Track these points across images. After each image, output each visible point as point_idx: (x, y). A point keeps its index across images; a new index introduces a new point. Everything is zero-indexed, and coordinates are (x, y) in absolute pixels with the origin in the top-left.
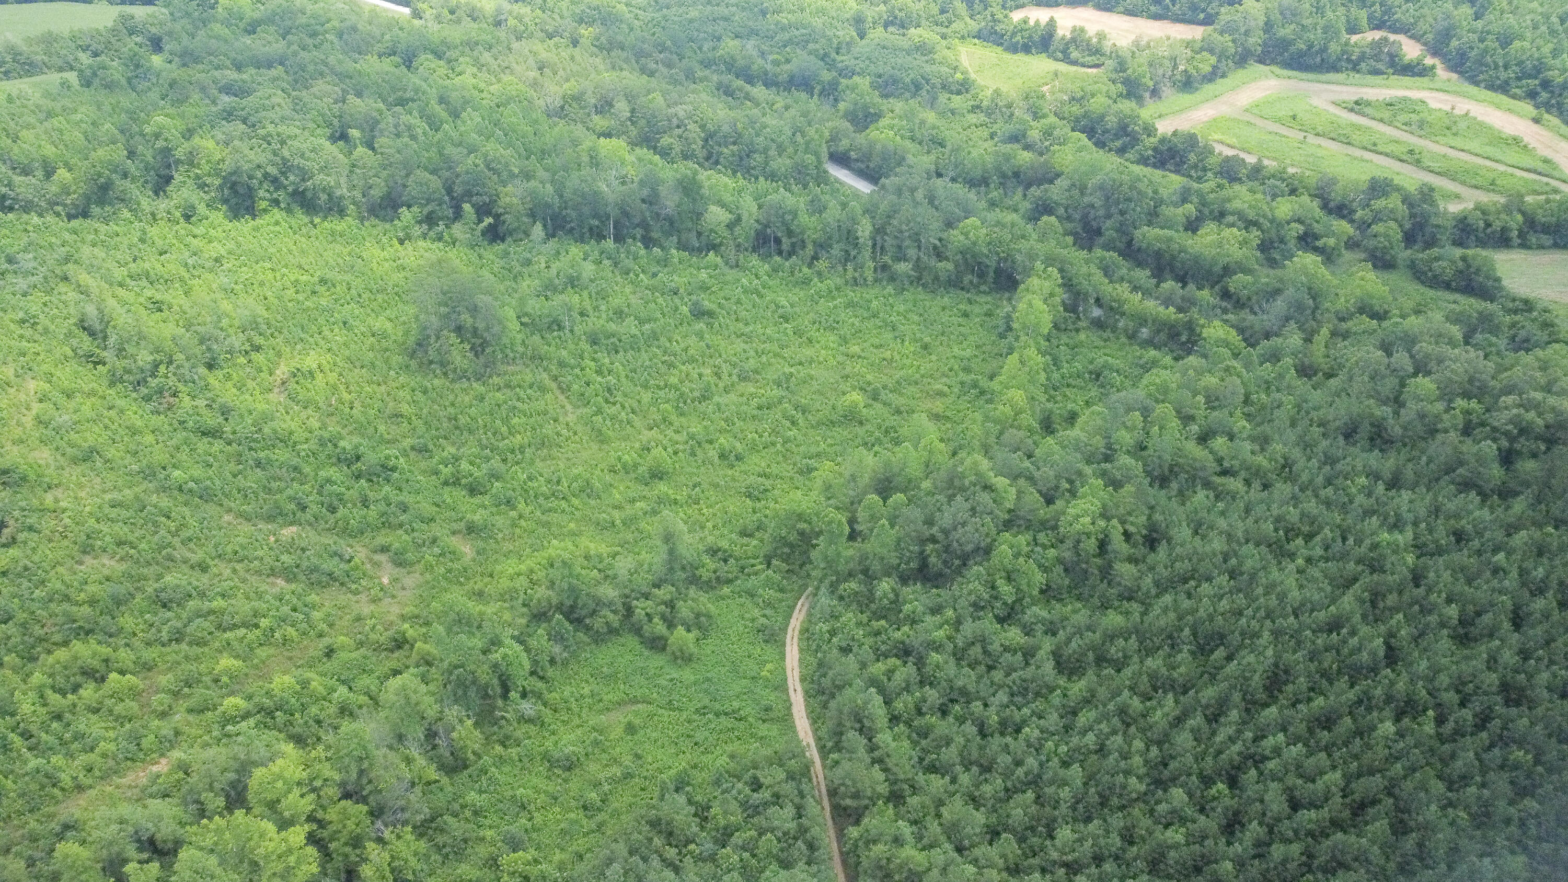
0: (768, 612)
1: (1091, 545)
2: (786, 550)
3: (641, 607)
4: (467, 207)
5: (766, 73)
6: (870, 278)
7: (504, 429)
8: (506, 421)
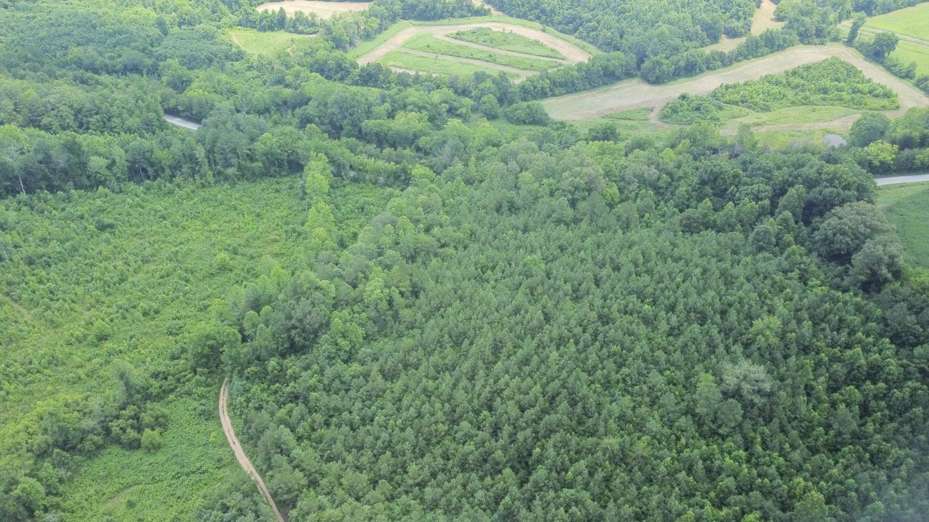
0: (203, 401)
1: (384, 305)
2: (204, 360)
3: (115, 426)
5: (106, 66)
6: (212, 182)
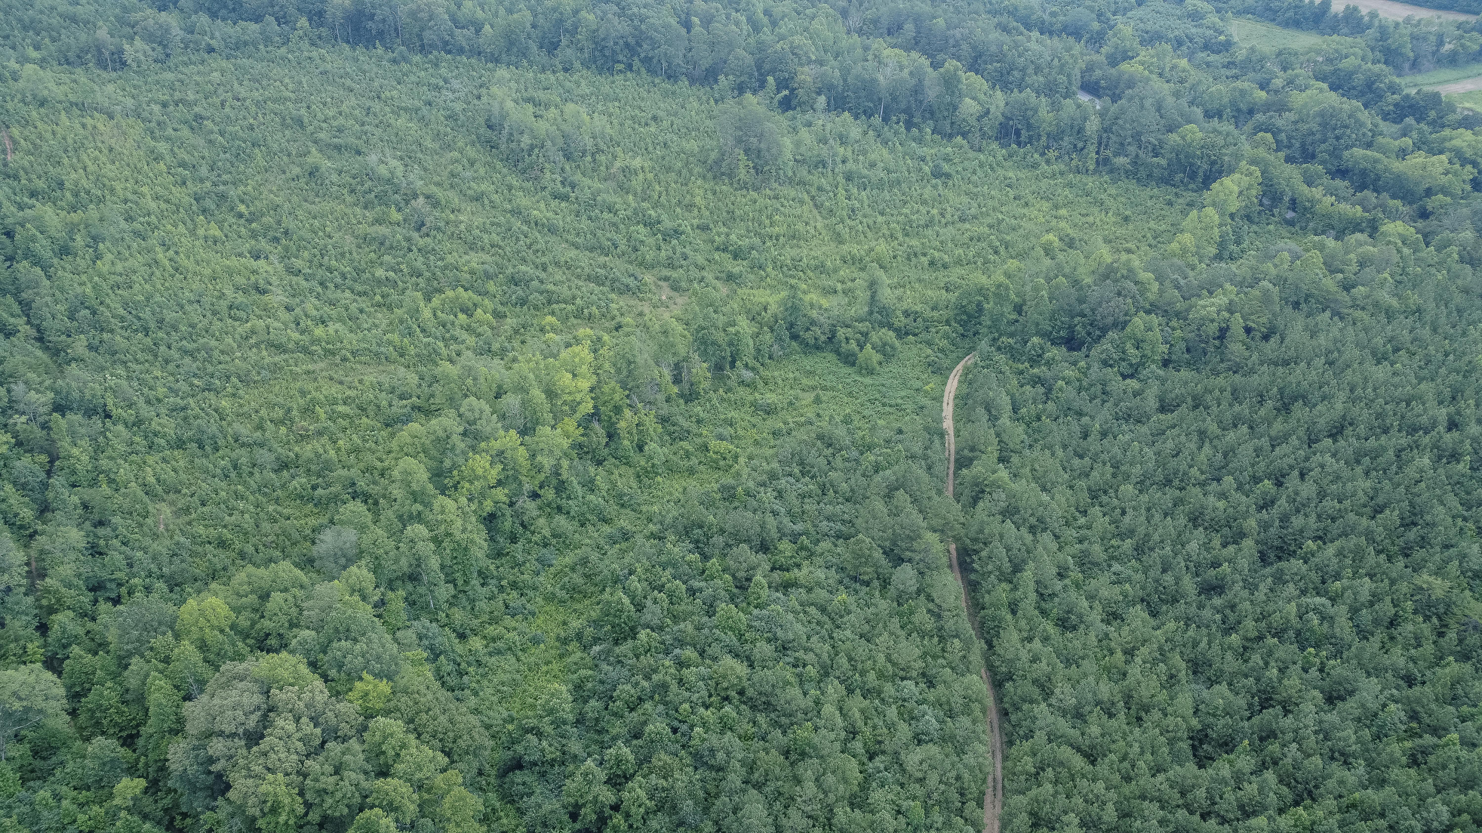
1: (1213, 329)
2: (964, 317)
3: (841, 332)
4: (770, 79)
6: (1092, 167)
7: (767, 222)
8: (770, 217)
